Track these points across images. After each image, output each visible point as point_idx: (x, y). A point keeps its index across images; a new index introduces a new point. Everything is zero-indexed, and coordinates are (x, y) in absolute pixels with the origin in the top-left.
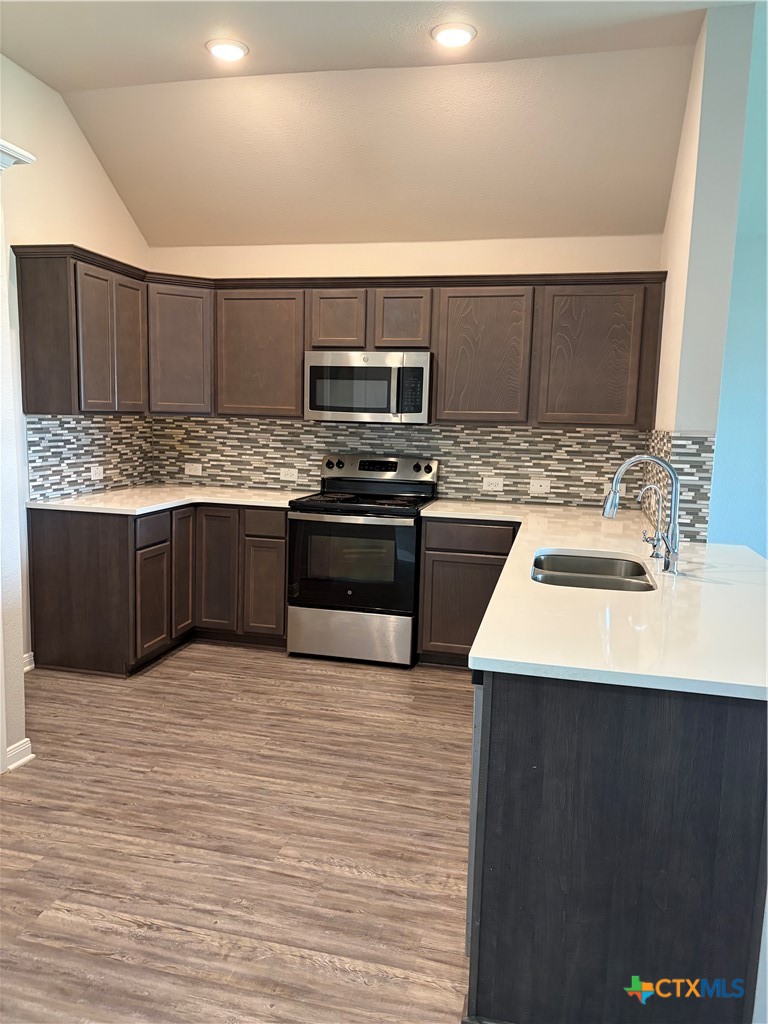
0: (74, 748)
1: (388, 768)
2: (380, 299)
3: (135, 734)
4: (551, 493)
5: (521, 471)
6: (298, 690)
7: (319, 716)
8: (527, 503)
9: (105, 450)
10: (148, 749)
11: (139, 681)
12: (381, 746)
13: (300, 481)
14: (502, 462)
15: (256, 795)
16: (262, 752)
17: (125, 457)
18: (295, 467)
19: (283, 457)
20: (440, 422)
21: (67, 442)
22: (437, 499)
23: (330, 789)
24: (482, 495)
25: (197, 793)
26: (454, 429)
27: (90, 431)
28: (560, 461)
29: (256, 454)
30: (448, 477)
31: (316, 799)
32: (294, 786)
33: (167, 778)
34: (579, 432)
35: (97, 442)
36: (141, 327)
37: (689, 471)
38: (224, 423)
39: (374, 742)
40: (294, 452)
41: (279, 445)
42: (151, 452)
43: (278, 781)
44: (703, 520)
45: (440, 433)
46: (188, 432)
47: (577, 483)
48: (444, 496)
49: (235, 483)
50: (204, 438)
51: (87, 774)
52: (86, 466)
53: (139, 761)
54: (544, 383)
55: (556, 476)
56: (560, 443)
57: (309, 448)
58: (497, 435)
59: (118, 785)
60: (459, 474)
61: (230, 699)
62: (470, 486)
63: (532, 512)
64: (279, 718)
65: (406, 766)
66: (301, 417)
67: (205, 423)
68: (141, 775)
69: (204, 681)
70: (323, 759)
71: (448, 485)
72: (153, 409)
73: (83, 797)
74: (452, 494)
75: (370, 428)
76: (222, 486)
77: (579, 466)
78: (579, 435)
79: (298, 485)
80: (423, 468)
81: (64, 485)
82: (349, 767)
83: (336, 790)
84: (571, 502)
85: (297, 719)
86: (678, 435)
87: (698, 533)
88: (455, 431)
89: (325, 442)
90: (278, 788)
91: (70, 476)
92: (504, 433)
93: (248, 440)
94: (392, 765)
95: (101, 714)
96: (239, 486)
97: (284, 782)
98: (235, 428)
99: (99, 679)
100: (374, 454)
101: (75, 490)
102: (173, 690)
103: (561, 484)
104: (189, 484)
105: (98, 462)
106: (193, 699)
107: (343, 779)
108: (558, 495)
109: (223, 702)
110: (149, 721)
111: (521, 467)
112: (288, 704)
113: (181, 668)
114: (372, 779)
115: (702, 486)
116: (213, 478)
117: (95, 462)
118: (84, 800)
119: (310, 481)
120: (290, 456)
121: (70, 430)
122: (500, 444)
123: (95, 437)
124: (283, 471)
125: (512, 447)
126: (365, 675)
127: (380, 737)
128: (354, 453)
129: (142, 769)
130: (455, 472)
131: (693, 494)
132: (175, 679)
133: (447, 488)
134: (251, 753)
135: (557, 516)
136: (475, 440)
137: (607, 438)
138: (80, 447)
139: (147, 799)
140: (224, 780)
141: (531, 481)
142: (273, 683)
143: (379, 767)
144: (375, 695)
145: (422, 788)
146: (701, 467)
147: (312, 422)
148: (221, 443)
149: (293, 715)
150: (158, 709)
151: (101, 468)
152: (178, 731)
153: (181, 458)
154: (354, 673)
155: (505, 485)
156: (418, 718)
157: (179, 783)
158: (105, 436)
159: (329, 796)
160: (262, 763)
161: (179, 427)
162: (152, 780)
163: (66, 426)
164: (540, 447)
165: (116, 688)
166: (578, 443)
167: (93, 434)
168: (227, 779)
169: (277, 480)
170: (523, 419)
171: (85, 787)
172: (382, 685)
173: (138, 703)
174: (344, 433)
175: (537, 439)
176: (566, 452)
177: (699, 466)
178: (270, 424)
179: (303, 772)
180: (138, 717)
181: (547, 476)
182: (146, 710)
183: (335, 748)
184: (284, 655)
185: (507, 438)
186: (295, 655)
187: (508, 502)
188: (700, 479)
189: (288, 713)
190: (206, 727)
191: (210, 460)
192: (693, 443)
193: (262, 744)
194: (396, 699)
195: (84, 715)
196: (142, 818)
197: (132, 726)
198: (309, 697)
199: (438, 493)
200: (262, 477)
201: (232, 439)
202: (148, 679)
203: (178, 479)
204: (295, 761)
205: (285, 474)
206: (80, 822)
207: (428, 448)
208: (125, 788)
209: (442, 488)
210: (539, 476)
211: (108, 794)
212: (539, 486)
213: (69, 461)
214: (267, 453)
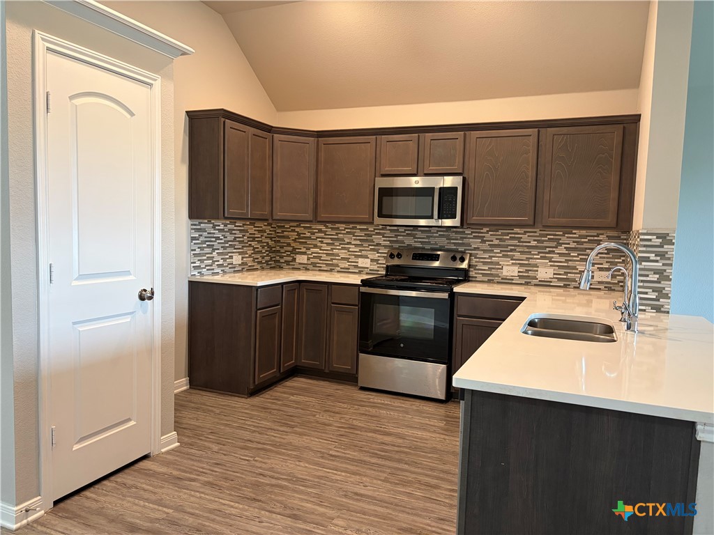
0: (206, 441)
1: (420, 470)
2: (428, 141)
3: (247, 435)
4: (554, 278)
5: (532, 262)
6: (363, 412)
7: (375, 431)
8: (535, 285)
9: (243, 245)
10: (254, 445)
11: (256, 400)
12: (415, 455)
13: (372, 267)
14: (517, 255)
15: (322, 481)
16: (331, 452)
17: (256, 250)
18: (368, 258)
19: (361, 251)
20: (470, 226)
21: (218, 238)
22: (469, 281)
23: (375, 481)
24: (502, 279)
25: (281, 477)
26: (482, 231)
27: (233, 232)
28: (561, 255)
29: (343, 248)
30: (477, 266)
31: (364, 488)
32: (349, 477)
33: (264, 466)
34: (575, 234)
35: (237, 239)
36: (268, 163)
37: (655, 258)
38: (323, 228)
39: (412, 452)
40: (368, 247)
41: (358, 242)
42: (275, 247)
43: (339, 473)
44: (667, 296)
45: (471, 234)
46: (299, 234)
47: (574, 271)
48: (474, 279)
49: (328, 268)
50: (309, 238)
51: (211, 459)
52: (230, 254)
53: (247, 452)
54: (547, 197)
55: (557, 266)
56: (560, 241)
57: (378, 245)
58: (514, 235)
59: (230, 467)
60: (485, 263)
61: (314, 416)
62: (494, 272)
63: (539, 291)
64: (347, 430)
65: (432, 469)
66: (372, 223)
67: (310, 228)
68: (247, 462)
69: (299, 402)
70: (374, 460)
71: (477, 271)
72: (275, 218)
73: (206, 473)
74: (480, 277)
75: (420, 231)
76: (320, 270)
77: (575, 258)
78: (575, 236)
79: (370, 270)
80: (458, 259)
81: (214, 266)
82: (389, 467)
83: (379, 482)
84: (569, 285)
85: (359, 432)
86: (645, 231)
87: (662, 306)
88: (482, 233)
89: (389, 241)
90: (338, 478)
91: (218, 261)
92: (519, 234)
93: (337, 239)
94: (423, 468)
95: (227, 420)
96: (331, 270)
97: (343, 474)
98: (329, 231)
99: (229, 398)
100: (423, 248)
101: (222, 271)
102: (277, 407)
103: (562, 271)
104: (299, 269)
105: (238, 252)
106: (289, 414)
107: (385, 475)
108: (560, 279)
109: (308, 417)
110: (258, 427)
111: (531, 258)
112: (354, 421)
113: (285, 393)
114: (407, 476)
115: (665, 270)
116: (314, 265)
117: (236, 252)
118: (206, 476)
119: (378, 267)
120: (366, 250)
121: (220, 230)
122: (515, 242)
123: (236, 236)
124: (360, 260)
125: (524, 244)
126: (412, 405)
127: (416, 448)
128: (409, 247)
129: (247, 458)
130: (482, 262)
131: (657, 276)
132: (279, 400)
133: (476, 273)
134: (323, 453)
135: (558, 295)
136: (497, 239)
137: (596, 238)
138: (226, 242)
139: (248, 478)
140: (300, 469)
141: (539, 269)
142: (346, 406)
143: (413, 469)
144: (417, 419)
145: (443, 486)
146: (664, 255)
147: (381, 227)
148: (320, 241)
149: (357, 430)
150: (265, 419)
151: (240, 257)
152: (275, 435)
153: (294, 251)
154: (403, 403)
155: (519, 272)
156: (447, 437)
157: (271, 469)
158: (244, 236)
159: (374, 487)
160: (329, 460)
161: (293, 231)
162: (253, 466)
163: (217, 228)
164: (545, 244)
165: (240, 404)
166: (574, 242)
167: (235, 234)
168: (304, 469)
169: (356, 267)
170: (532, 223)
171: (208, 467)
172: (424, 413)
173: (252, 414)
174: (402, 234)
175: (543, 239)
176: (565, 248)
177: (662, 255)
178: (353, 228)
179: (357, 468)
180: (251, 423)
181: (551, 266)
182: (257, 419)
183: (383, 454)
184: (357, 388)
185: (521, 238)
186: (363, 389)
187: (521, 284)
188: (664, 265)
189: (353, 427)
190: (296, 433)
191: (312, 253)
192: (657, 238)
193: (332, 447)
194: (432, 423)
195: (216, 420)
196: (243, 490)
197: (246, 429)
198: (370, 418)
199: (469, 277)
200: (346, 265)
201: (327, 238)
202: (262, 399)
203: (291, 265)
204: (353, 460)
205: (362, 263)
206: (201, 490)
207: (462, 244)
208: (235, 470)
209: (472, 273)
210: (545, 265)
211: (223, 473)
212: (545, 272)
213: (218, 251)
214: (350, 248)
